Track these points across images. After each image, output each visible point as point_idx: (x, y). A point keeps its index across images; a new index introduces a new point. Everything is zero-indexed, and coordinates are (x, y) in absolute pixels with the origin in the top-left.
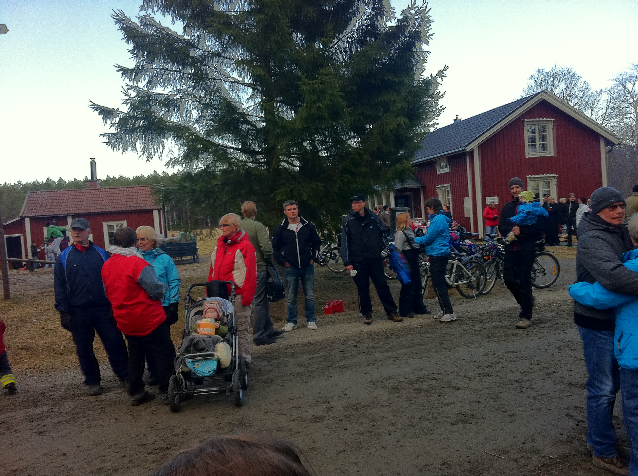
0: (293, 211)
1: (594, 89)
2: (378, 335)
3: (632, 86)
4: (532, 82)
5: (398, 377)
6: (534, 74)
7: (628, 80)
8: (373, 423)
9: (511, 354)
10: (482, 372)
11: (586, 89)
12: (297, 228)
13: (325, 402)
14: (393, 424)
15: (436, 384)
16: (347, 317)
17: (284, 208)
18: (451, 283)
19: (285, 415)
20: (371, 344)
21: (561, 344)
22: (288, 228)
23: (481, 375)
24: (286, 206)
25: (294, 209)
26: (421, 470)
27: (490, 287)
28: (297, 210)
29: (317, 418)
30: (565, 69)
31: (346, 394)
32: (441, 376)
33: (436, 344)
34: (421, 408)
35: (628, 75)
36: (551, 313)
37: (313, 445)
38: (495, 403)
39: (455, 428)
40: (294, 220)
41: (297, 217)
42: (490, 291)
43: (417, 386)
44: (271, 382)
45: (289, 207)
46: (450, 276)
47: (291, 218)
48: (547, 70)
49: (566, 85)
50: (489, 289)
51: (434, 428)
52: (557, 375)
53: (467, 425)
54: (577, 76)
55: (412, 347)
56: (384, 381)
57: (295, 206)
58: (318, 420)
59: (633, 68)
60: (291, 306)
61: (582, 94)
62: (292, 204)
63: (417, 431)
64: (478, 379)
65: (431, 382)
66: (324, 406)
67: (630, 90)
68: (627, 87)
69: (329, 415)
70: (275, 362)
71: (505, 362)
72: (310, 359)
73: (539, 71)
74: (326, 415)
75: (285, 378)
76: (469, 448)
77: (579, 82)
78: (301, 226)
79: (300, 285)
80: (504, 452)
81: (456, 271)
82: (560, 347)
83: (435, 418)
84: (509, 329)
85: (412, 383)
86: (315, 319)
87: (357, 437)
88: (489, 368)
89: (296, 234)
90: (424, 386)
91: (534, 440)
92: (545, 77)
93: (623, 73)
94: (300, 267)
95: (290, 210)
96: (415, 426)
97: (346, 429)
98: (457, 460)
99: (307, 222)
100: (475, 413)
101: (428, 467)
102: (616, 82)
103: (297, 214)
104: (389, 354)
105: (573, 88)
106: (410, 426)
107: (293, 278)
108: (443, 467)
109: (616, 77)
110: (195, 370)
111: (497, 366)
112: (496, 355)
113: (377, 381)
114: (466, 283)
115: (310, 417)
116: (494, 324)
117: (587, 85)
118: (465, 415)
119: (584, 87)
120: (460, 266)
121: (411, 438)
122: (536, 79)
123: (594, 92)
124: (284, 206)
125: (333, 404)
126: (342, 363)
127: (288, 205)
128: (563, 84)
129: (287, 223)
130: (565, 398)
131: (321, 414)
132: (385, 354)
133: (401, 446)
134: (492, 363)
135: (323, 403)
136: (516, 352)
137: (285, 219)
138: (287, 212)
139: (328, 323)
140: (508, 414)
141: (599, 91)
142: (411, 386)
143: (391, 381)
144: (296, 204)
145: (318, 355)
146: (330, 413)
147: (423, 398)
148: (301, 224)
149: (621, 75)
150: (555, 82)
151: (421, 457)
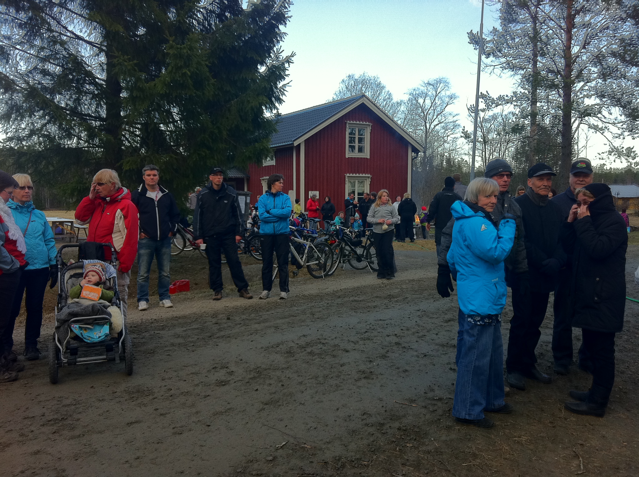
0: (152, 177)
1: (396, 99)
2: (246, 309)
3: (423, 101)
4: (343, 86)
5: (287, 343)
6: (345, 79)
7: (420, 95)
8: (281, 383)
9: (381, 322)
10: (362, 336)
11: (389, 98)
12: (156, 197)
13: (222, 368)
14: (301, 383)
15: (325, 348)
16: (204, 295)
17: (143, 172)
18: (302, 264)
19: (185, 381)
20: (244, 317)
21: (419, 313)
22: (147, 195)
23: (362, 339)
24: (145, 170)
25: (155, 175)
26: (346, 420)
27: (334, 269)
28: (157, 177)
29: (222, 382)
30: (372, 78)
31: (241, 360)
32: (326, 341)
33: (307, 315)
34: (321, 368)
35: (420, 91)
36: (397, 291)
37: (229, 406)
38: (385, 361)
39: (360, 384)
40: (153, 188)
41: (155, 185)
42: (334, 272)
43: (309, 350)
44: (153, 352)
45: (148, 172)
46: (303, 257)
47: (148, 185)
48: (356, 77)
49: (372, 93)
50: (333, 270)
51: (341, 384)
52: (427, 338)
53: (370, 381)
54: (382, 85)
55: (286, 318)
56: (275, 347)
57: (155, 172)
58: (223, 383)
59: (424, 85)
60: (143, 283)
61: (385, 103)
62: (152, 169)
63: (326, 388)
64: (361, 342)
65: (320, 346)
66: (223, 371)
67: (421, 104)
68: (419, 101)
69: (233, 379)
70: (147, 335)
71: (378, 328)
72: (185, 331)
73: (349, 76)
74: (229, 379)
75: (167, 349)
76: (381, 400)
77: (384, 91)
78: (160, 194)
79: (155, 260)
80: (412, 401)
81: (308, 252)
82: (419, 315)
83: (338, 376)
84: (369, 302)
85: (302, 348)
86: (169, 297)
87: (271, 397)
88: (367, 334)
89: (156, 203)
90: (316, 349)
91: (432, 390)
92: (355, 83)
93: (416, 89)
94: (158, 239)
95: (149, 175)
96: (323, 384)
97: (257, 390)
98: (375, 410)
99: (167, 191)
100: (372, 370)
101: (351, 417)
102: (410, 96)
103: (157, 181)
104: (267, 324)
105: (378, 97)
106: (317, 384)
107: (147, 251)
108: (365, 417)
109: (410, 92)
110: (82, 336)
111: (373, 331)
112: (368, 323)
113: (268, 347)
114: (316, 264)
115: (213, 382)
116: (351, 299)
117: (390, 95)
118: (364, 372)
119: (387, 97)
120: (312, 247)
121: (324, 394)
122: (347, 84)
123: (395, 102)
124: (143, 171)
125: (233, 368)
126: (222, 333)
127: (148, 170)
128: (370, 92)
129: (145, 190)
130: (443, 356)
131: (223, 378)
132: (262, 325)
133: (318, 402)
134: (368, 329)
135: (221, 369)
136: (384, 320)
137: (142, 185)
138: (146, 178)
139: (185, 299)
140: (400, 370)
141: (399, 102)
142: (303, 350)
143: (281, 346)
144: (157, 170)
145: (191, 327)
146: (232, 377)
147: (319, 359)
148: (160, 192)
149: (414, 90)
150: (363, 88)
151: (340, 409)
